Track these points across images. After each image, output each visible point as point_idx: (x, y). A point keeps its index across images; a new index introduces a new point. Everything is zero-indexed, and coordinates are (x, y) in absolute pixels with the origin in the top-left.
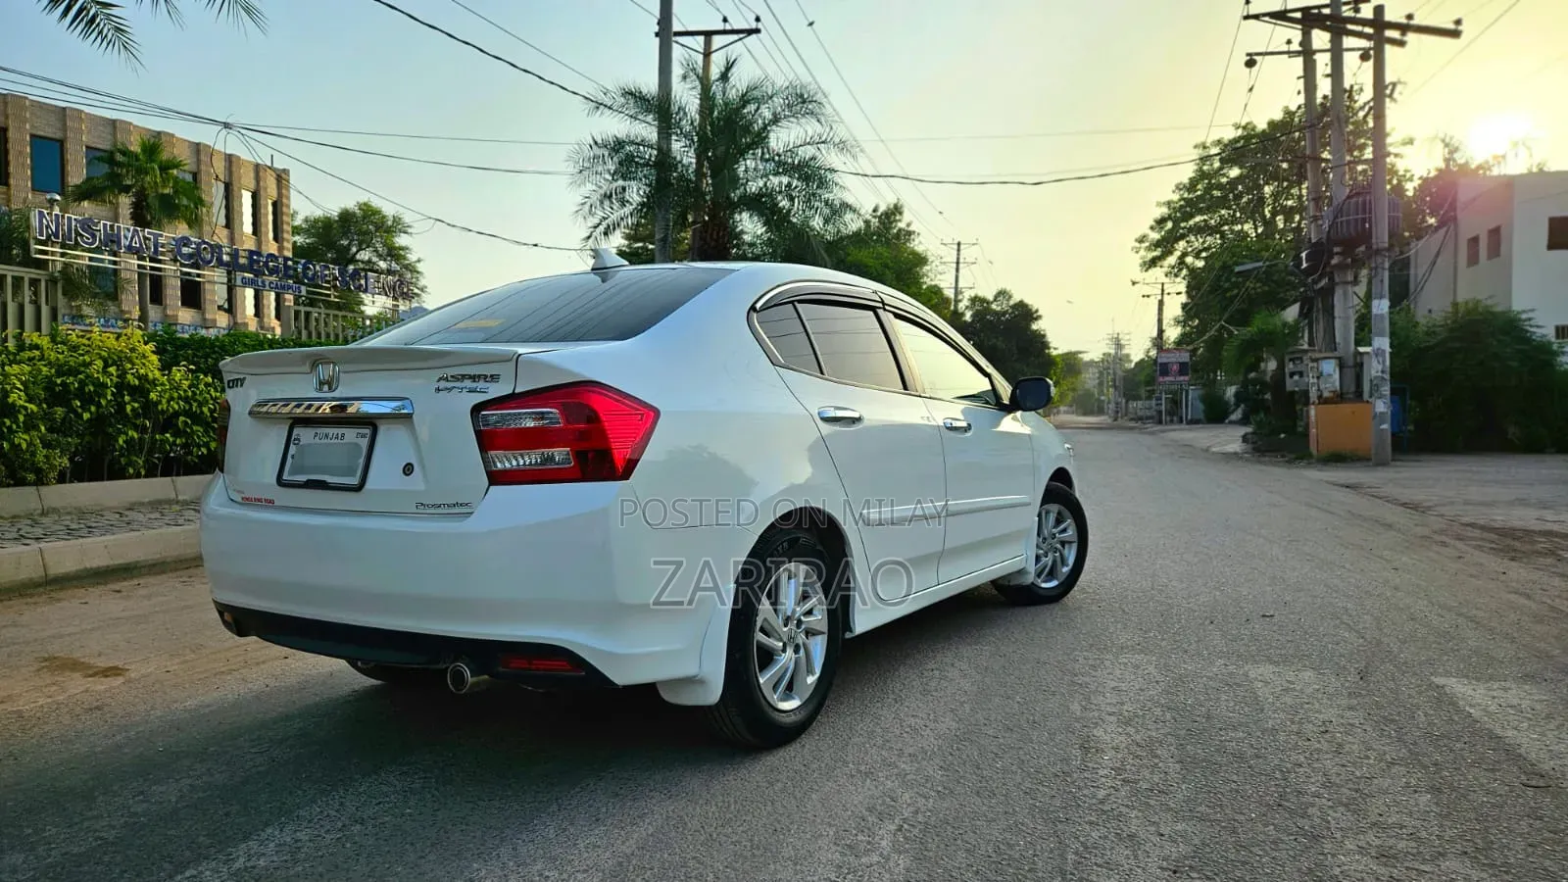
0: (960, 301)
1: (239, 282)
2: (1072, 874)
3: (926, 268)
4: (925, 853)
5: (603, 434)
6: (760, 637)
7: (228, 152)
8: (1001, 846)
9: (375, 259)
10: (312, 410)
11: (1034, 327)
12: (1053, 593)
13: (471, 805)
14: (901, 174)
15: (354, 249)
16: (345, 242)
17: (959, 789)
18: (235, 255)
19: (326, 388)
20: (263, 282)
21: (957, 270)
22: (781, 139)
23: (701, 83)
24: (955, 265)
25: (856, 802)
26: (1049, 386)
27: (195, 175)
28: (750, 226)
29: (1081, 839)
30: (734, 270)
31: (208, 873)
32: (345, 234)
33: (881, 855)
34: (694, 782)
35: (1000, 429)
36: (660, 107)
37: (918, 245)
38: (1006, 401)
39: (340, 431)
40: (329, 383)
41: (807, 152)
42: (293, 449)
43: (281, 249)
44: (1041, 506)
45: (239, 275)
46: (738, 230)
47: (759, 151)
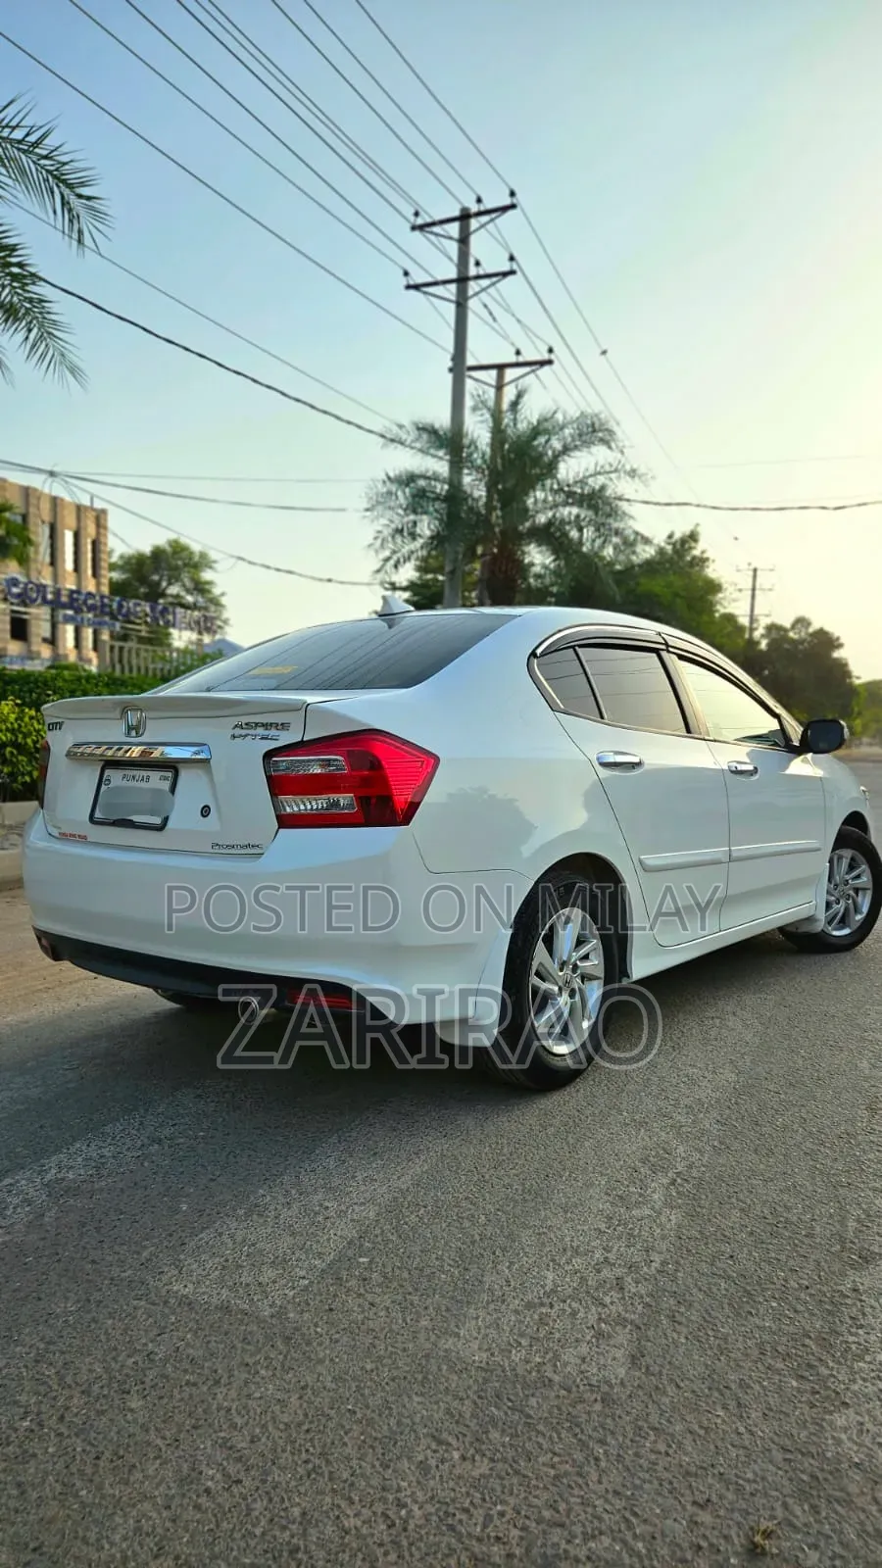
0: (756, 629)
1: (60, 618)
2: (852, 1242)
3: (720, 595)
4: (698, 1210)
5: (384, 782)
6: (535, 980)
7: (54, 494)
8: (777, 1207)
9: (183, 593)
10: (120, 753)
11: (836, 654)
12: (846, 942)
13: (259, 1132)
14: (695, 502)
15: (164, 584)
16: (156, 578)
17: (736, 1145)
18: (57, 593)
19: (133, 733)
20: (82, 619)
21: (753, 597)
22: (570, 469)
23: (493, 416)
24: (750, 593)
25: (629, 1152)
26: (842, 728)
27: (25, 517)
28: (538, 558)
29: (864, 1206)
30: (515, 616)
31: (23, 1182)
32: (156, 570)
33: (653, 1208)
34: (468, 1121)
35: (788, 772)
36: (451, 442)
37: (712, 572)
38: (796, 743)
39: (145, 773)
40: (135, 729)
41: (595, 483)
42: (103, 788)
43: (98, 585)
44: (834, 850)
45: (61, 613)
46: (526, 561)
47: (548, 482)
